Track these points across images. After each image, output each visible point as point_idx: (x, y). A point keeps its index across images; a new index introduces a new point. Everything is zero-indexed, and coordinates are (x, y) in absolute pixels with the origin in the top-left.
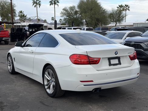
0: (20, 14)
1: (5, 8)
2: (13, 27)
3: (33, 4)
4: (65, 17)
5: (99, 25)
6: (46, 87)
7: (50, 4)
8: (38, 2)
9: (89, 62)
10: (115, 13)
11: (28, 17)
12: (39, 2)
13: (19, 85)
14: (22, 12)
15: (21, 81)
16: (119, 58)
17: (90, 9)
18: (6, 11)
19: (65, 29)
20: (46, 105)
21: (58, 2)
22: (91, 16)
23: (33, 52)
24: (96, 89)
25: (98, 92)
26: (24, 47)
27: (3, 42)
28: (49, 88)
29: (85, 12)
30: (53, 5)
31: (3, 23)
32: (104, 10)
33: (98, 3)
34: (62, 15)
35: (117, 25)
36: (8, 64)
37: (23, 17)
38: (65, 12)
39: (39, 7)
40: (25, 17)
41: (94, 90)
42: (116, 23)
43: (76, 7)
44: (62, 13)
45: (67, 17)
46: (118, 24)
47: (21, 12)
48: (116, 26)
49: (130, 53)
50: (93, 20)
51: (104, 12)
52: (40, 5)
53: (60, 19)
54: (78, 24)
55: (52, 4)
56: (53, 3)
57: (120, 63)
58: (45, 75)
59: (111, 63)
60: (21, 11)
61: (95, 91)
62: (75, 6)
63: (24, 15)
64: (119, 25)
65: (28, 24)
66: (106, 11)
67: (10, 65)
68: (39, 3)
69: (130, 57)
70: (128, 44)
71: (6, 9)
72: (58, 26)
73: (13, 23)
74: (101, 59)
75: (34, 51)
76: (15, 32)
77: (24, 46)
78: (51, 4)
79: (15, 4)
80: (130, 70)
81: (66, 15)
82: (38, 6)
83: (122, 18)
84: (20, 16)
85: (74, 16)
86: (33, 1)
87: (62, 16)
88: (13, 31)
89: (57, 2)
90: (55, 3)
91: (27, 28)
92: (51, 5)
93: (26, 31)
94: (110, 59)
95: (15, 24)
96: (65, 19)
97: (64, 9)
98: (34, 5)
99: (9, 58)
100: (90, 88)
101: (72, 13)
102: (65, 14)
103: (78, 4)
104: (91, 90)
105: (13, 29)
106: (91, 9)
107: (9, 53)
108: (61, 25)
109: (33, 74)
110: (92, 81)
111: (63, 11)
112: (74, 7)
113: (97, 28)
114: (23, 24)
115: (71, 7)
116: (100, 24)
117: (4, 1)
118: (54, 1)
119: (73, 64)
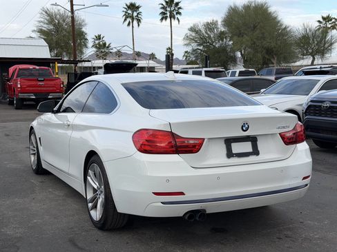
0: (97, 42)
1: (63, 29)
2: (75, 70)
3: (125, 20)
4: (195, 46)
5: (273, 63)
6: (90, 205)
7: (162, 19)
8: (135, 14)
9: (174, 149)
10: (310, 34)
12: (138, 14)
13: (41, 201)
14: (102, 36)
15: (50, 190)
16: (253, 140)
17: (252, 26)
18: (64, 36)
19: (186, 72)
20: (79, 248)
21: (180, 13)
22: (254, 43)
23: (69, 125)
24: (192, 214)
25: (197, 218)
26: (59, 114)
28: (95, 207)
29: (240, 35)
30: (169, 19)
31: (54, 61)
32: (285, 28)
33: (270, 13)
34: (187, 42)
35: (315, 62)
36: (32, 152)
37: (102, 48)
38: (194, 34)
39: (139, 25)
40: (108, 47)
41: (188, 215)
42: (314, 59)
43: (219, 23)
44: (187, 37)
45: (198, 45)
46: (318, 61)
47: (99, 38)
48: (312, 64)
49: (284, 127)
50: (257, 52)
51: (285, 32)
52: (139, 21)
53: (186, 52)
54: (224, 62)
55: (166, 18)
56: (168, 15)
57: (256, 152)
58: (89, 178)
59: (234, 152)
60: (99, 36)
61: (189, 218)
62: (217, 21)
63: (105, 44)
64: (320, 62)
66: (288, 29)
67: (34, 154)
68: (137, 16)
69: (282, 136)
70: (315, 106)
71: (66, 30)
72: (175, 67)
73: (75, 62)
74: (206, 140)
75: (71, 123)
77: (58, 111)
78: (164, 18)
79: (83, 21)
80: (282, 170)
81: (196, 42)
82: (135, 22)
83: (326, 45)
84: (96, 47)
85: (214, 44)
86: (124, 13)
89: (177, 13)
90: (172, 16)
91: (101, 72)
92: (164, 20)
94: (229, 142)
96: (194, 50)
97: (192, 29)
98: (127, 22)
99: (32, 137)
100: (179, 211)
101: (209, 37)
102: (193, 40)
103: (224, 16)
104: (181, 215)
106: (255, 27)
107: (32, 128)
108: (188, 64)
109: (68, 174)
110: (182, 194)
111: (189, 33)
112: (215, 23)
113: (265, 70)
115: (208, 24)
116: (275, 62)
117: (60, 15)
118: (171, 12)
119: (138, 152)
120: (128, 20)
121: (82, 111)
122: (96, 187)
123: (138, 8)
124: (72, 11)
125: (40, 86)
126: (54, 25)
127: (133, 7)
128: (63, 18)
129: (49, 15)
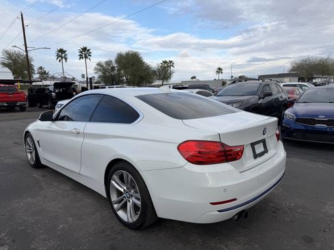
0: (40, 71)
1: (19, 63)
2: (31, 87)
3: (57, 58)
4: (100, 73)
6: (116, 206)
8: (63, 55)
9: (224, 158)
11: (51, 74)
12: (65, 55)
14: (43, 67)
17: (131, 64)
18: (19, 67)
21: (90, 55)
22: (133, 73)
23: (79, 133)
26: (58, 122)
27: (18, 108)
28: (124, 207)
29: (125, 68)
30: (84, 59)
31: (17, 81)
34: (96, 71)
36: (28, 150)
37: (44, 74)
38: (99, 67)
39: (66, 61)
40: (47, 74)
43: (113, 61)
44: (96, 69)
45: (102, 73)
47: (41, 68)
51: (148, 68)
52: (66, 59)
57: (266, 150)
59: (257, 153)
63: (45, 72)
64: (166, 83)
65: (53, 83)
67: (31, 153)
69: (277, 135)
73: (31, 82)
74: (245, 147)
75: (82, 131)
76: (34, 93)
77: (57, 120)
78: (81, 57)
81: (101, 71)
82: (64, 60)
83: (168, 75)
84: (40, 74)
85: (111, 73)
86: (56, 54)
87: (96, 73)
88: (32, 92)
90: (86, 57)
91: (51, 88)
92: (81, 59)
93: (51, 92)
94: (253, 145)
95: (34, 84)
96: (100, 76)
97: (98, 64)
99: (28, 140)
101: (108, 69)
102: (99, 70)
105: (31, 90)
106: (133, 65)
107: (27, 132)
109: (80, 174)
111: (97, 66)
112: (111, 62)
114: (45, 83)
115: (107, 62)
117: (16, 54)
118: (85, 55)
119: (189, 163)
120: (60, 58)
121: (90, 121)
122: (122, 190)
123: (65, 51)
124: (26, 51)
125: (10, 97)
126: (12, 60)
127: (62, 51)
128: (18, 55)
129: (8, 54)
